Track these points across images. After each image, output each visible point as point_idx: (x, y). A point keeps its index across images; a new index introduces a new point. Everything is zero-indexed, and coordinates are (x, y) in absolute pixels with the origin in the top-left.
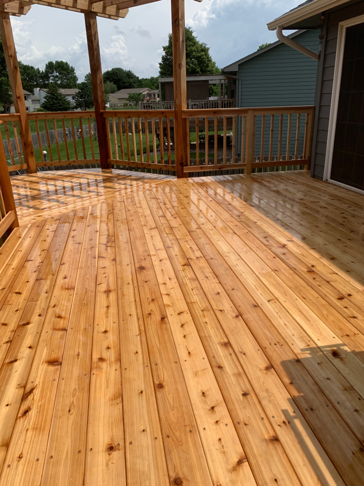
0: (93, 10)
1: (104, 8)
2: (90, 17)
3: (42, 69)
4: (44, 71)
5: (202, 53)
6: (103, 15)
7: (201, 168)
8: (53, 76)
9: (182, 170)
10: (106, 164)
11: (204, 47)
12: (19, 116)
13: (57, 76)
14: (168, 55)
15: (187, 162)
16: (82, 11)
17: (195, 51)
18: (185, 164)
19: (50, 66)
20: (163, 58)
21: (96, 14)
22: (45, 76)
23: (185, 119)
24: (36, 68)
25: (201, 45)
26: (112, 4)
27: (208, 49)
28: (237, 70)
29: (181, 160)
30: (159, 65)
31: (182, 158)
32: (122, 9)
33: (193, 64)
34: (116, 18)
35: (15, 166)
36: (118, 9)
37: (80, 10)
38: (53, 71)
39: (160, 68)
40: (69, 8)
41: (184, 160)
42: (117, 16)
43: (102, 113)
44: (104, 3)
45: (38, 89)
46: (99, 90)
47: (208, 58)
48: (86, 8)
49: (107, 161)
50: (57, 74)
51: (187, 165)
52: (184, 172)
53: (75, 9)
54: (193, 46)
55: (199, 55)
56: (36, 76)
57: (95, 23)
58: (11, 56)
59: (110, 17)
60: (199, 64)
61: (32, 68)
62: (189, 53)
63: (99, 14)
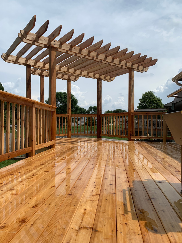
0: (100, 78)
1: (105, 77)
2: (99, 80)
3: (87, 109)
4: (88, 110)
5: (158, 101)
6: (105, 80)
7: (140, 137)
8: (91, 112)
9: (131, 138)
10: (99, 136)
11: (159, 99)
12: (68, 115)
13: (93, 112)
14: (141, 103)
15: (133, 134)
16: (97, 78)
17: (155, 101)
18: (132, 135)
19: (91, 108)
20: (139, 104)
21: (102, 79)
22: (88, 112)
23: (133, 116)
24: (85, 109)
25: (158, 98)
26: (108, 76)
27: (161, 100)
28: (171, 105)
29: (130, 133)
30: (137, 107)
31: (131, 132)
32: (112, 78)
33: (153, 106)
34: (110, 81)
35: (63, 134)
36: (111, 78)
37: (96, 78)
38: (92, 110)
39: (138, 108)
40: (92, 78)
41: (132, 133)
42: (110, 80)
43: (100, 115)
44: (105, 76)
46: (99, 106)
47: (161, 104)
48: (98, 77)
49: (100, 135)
50: (93, 111)
51: (133, 136)
52: (132, 138)
53: (94, 78)
54: (154, 99)
55: (157, 102)
56: (85, 112)
57: (101, 83)
58: (69, 94)
59: (107, 81)
60: (157, 106)
61: (83, 109)
62: (152, 101)
63: (103, 80)
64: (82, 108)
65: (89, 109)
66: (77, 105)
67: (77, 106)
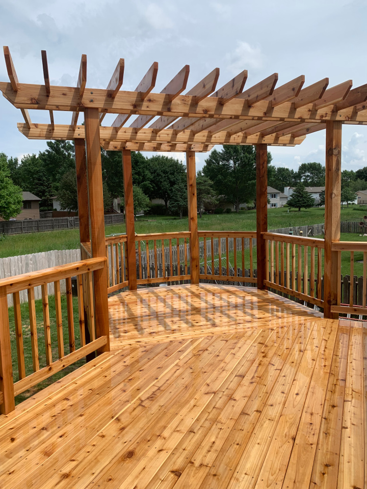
0: (263, 142)
2: (261, 148)
4: (297, 172)
8: (305, 176)
10: (261, 284)
15: (337, 300)
18: (334, 302)
19: (304, 168)
22: (298, 176)
23: (336, 252)
24: (290, 169)
26: (284, 135)
29: (328, 298)
31: (330, 296)
32: (298, 136)
36: (293, 137)
38: (305, 172)
41: (332, 298)
44: (277, 134)
45: (288, 188)
48: (256, 142)
49: (263, 282)
50: (309, 174)
51: (336, 304)
52: (331, 311)
56: (289, 176)
57: (265, 153)
58: (191, 185)
61: (287, 169)
64: (284, 168)
65: (300, 169)
66: (269, 165)
67: (271, 166)
